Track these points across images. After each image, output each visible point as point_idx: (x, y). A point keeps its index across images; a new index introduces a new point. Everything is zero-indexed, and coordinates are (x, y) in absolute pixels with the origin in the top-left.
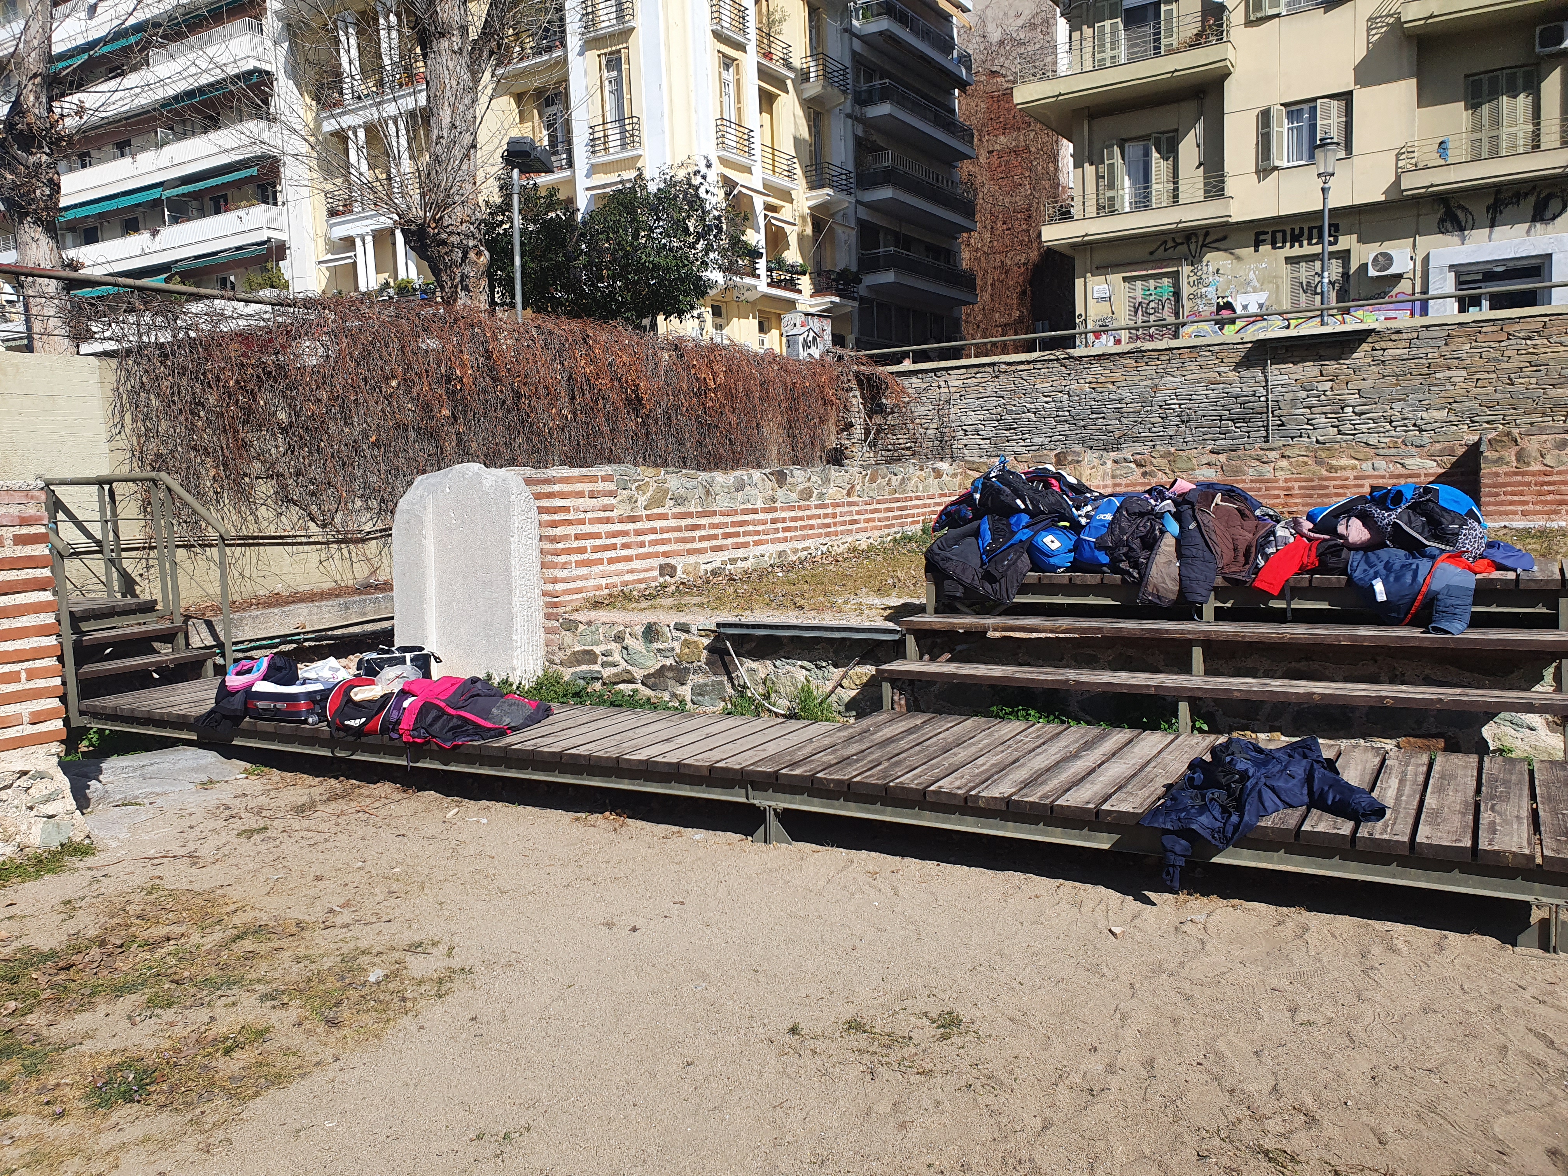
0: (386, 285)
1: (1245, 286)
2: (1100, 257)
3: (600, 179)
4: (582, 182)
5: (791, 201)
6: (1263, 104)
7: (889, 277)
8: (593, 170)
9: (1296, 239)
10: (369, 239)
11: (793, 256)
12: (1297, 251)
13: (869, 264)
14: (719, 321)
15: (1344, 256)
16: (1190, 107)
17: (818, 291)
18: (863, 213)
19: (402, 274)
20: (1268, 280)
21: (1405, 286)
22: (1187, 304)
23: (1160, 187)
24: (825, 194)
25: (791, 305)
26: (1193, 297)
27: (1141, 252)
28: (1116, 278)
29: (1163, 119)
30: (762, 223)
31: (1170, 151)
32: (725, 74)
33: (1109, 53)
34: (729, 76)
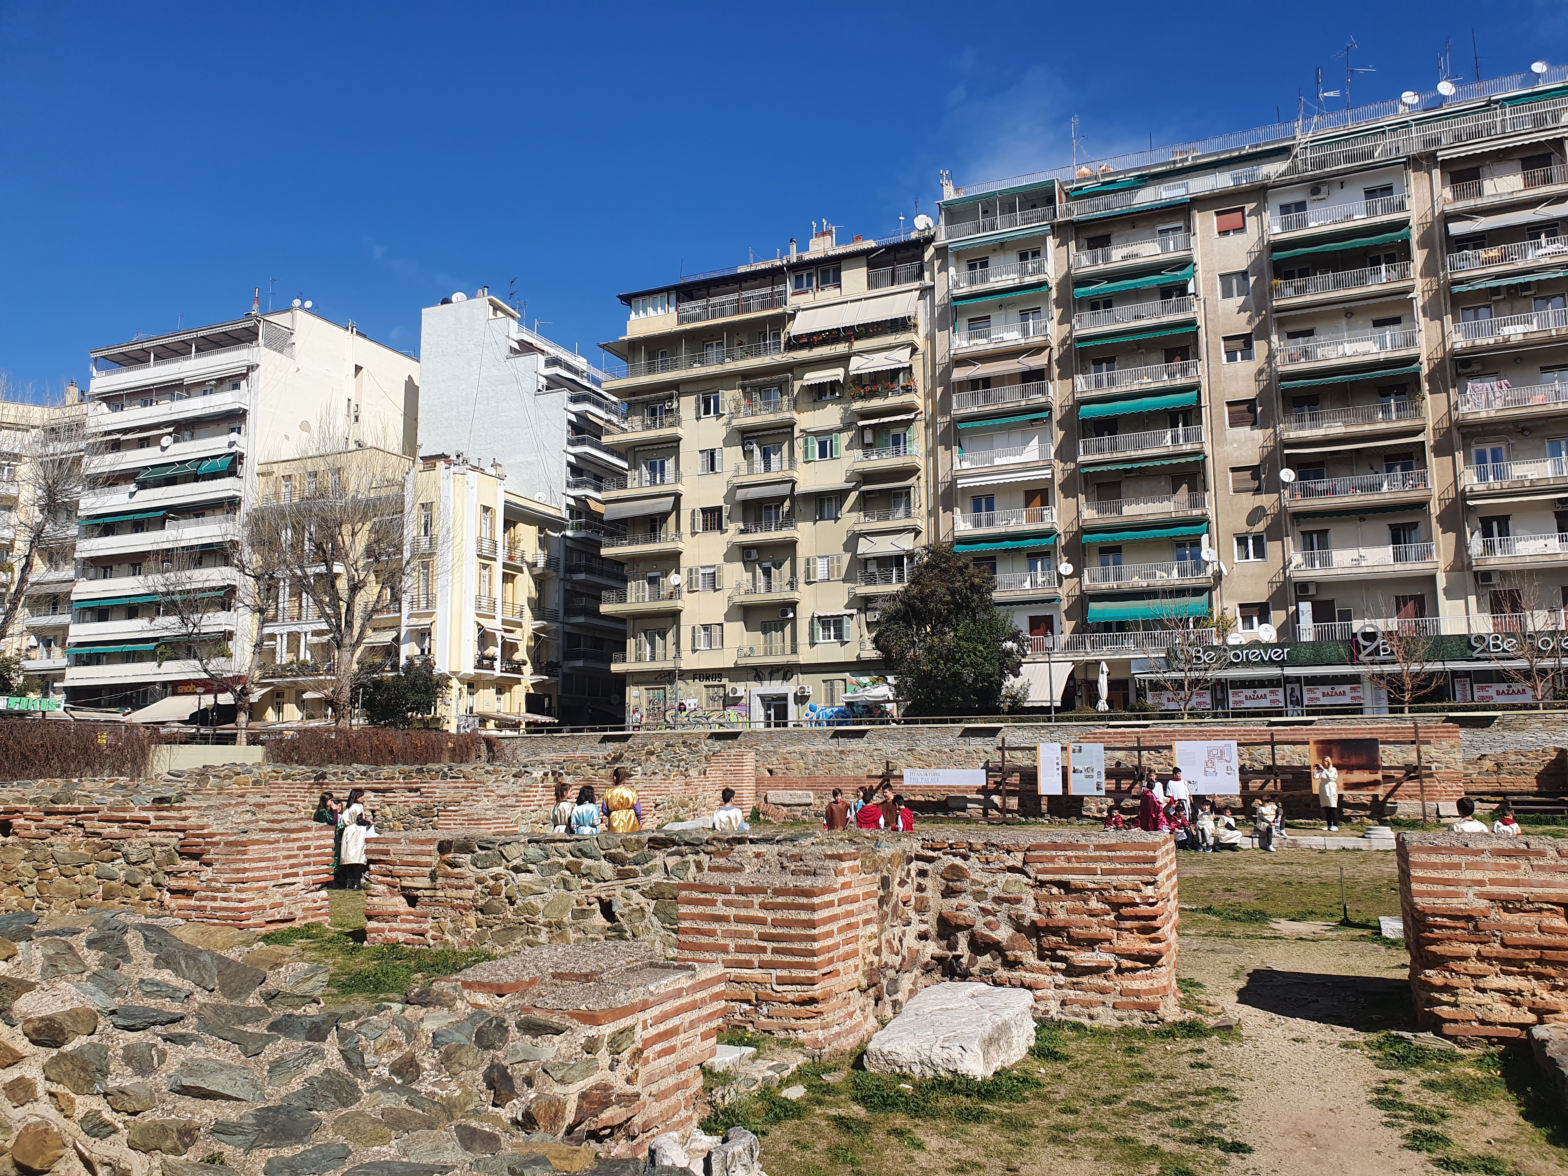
0: (292, 663)
1: (689, 696)
2: (636, 679)
3: (414, 621)
4: (404, 621)
5: (521, 627)
6: (694, 624)
7: (580, 663)
8: (411, 616)
9: (707, 678)
10: (285, 637)
11: (521, 655)
12: (708, 683)
13: (567, 656)
14: (471, 690)
15: (724, 686)
16: (670, 619)
17: (536, 672)
18: (568, 629)
19: (302, 657)
20: (698, 694)
21: (743, 701)
22: (668, 702)
23: (659, 651)
24: (539, 623)
25: (518, 681)
26: (671, 699)
27: (652, 678)
28: (642, 688)
29: (660, 624)
30: (499, 642)
31: (663, 637)
32: (483, 572)
33: (641, 594)
34: (486, 573)
